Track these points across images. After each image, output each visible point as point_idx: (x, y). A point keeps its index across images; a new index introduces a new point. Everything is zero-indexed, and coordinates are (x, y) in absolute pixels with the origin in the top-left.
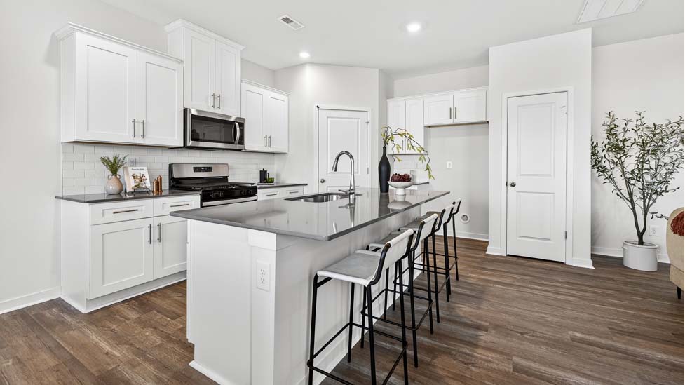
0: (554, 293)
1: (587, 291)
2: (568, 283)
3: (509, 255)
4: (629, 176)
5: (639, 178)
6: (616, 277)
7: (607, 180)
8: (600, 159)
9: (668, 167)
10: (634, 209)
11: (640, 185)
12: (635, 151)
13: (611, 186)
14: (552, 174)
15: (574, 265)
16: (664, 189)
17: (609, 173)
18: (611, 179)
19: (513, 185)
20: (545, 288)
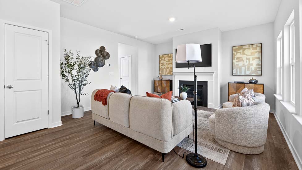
0: (48, 152)
1: (64, 140)
2: (54, 140)
3: (6, 139)
4: (74, 78)
5: (78, 79)
6: (73, 126)
7: (66, 81)
8: (63, 71)
9: (85, 74)
10: (76, 92)
11: (78, 82)
12: (76, 67)
13: (67, 83)
14: (40, 79)
15: (53, 127)
16: (86, 83)
17: (67, 77)
18: (67, 80)
19: (10, 87)
20: (42, 152)
